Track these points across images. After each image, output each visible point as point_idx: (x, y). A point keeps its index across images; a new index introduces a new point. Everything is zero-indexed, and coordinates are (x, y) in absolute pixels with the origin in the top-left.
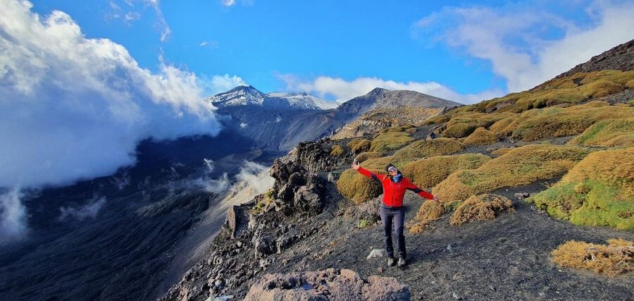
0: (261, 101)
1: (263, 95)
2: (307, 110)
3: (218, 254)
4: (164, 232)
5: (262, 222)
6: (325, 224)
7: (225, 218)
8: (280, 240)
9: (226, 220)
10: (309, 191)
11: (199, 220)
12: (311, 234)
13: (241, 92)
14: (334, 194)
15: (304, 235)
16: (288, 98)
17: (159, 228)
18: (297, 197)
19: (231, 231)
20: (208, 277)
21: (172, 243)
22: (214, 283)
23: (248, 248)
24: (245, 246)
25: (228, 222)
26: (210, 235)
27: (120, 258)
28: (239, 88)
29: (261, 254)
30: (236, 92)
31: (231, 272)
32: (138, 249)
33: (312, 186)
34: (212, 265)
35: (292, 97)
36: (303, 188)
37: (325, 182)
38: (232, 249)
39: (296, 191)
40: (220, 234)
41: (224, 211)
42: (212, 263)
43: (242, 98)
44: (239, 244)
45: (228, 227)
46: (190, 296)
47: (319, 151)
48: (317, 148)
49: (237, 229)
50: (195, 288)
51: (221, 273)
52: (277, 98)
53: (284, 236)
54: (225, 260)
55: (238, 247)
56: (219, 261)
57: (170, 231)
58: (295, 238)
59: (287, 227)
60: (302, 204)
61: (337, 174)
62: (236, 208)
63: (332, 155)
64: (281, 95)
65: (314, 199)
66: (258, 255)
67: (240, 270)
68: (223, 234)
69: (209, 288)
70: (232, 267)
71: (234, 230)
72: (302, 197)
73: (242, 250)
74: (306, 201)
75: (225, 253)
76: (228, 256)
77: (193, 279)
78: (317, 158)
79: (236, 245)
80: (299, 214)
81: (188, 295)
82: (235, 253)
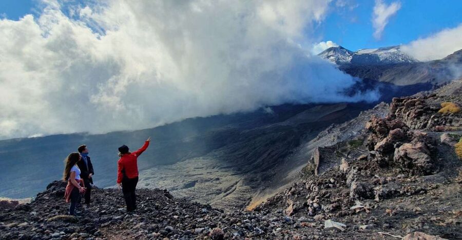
0: (349, 59)
1: (351, 53)
2: (402, 64)
3: (315, 183)
4: (270, 156)
5: (354, 168)
6: (437, 187)
7: (311, 155)
8: (378, 190)
9: (312, 157)
10: (415, 149)
11: (292, 152)
12: (417, 193)
13: (331, 53)
14: (449, 157)
15: (408, 191)
16: (379, 53)
17: (267, 153)
18: (399, 152)
19: (315, 166)
20: (307, 197)
21: (275, 165)
22: (312, 204)
23: (340, 186)
24: (337, 183)
25: (313, 158)
26: (299, 165)
27: (246, 166)
28: (329, 50)
29: (357, 196)
30: (327, 53)
31: (327, 201)
32: (255, 163)
33: (419, 145)
34: (309, 190)
35: (382, 52)
36: (407, 146)
37: (436, 142)
38: (326, 183)
39: (398, 146)
40: (307, 166)
41: (311, 149)
42: (309, 188)
43: (332, 58)
44: (332, 180)
45: (313, 162)
46: (295, 207)
47: (422, 108)
48: (419, 104)
49: (320, 166)
50: (298, 202)
51: (318, 198)
52: (366, 54)
53: (383, 187)
54: (320, 189)
55: (330, 183)
56: (315, 189)
57: (274, 156)
58: (396, 192)
59: (385, 180)
60: (404, 161)
61: (456, 136)
62: (320, 149)
63: (441, 113)
64: (370, 51)
65: (422, 159)
66: (354, 196)
67: (336, 202)
68: (309, 167)
69: (309, 206)
70: (327, 197)
71: (317, 166)
72: (406, 154)
73: (334, 187)
74: (411, 159)
75: (320, 184)
76: (322, 187)
77: (296, 196)
78: (418, 115)
79: (329, 181)
80: (398, 170)
81: (293, 206)
82: (329, 187)
